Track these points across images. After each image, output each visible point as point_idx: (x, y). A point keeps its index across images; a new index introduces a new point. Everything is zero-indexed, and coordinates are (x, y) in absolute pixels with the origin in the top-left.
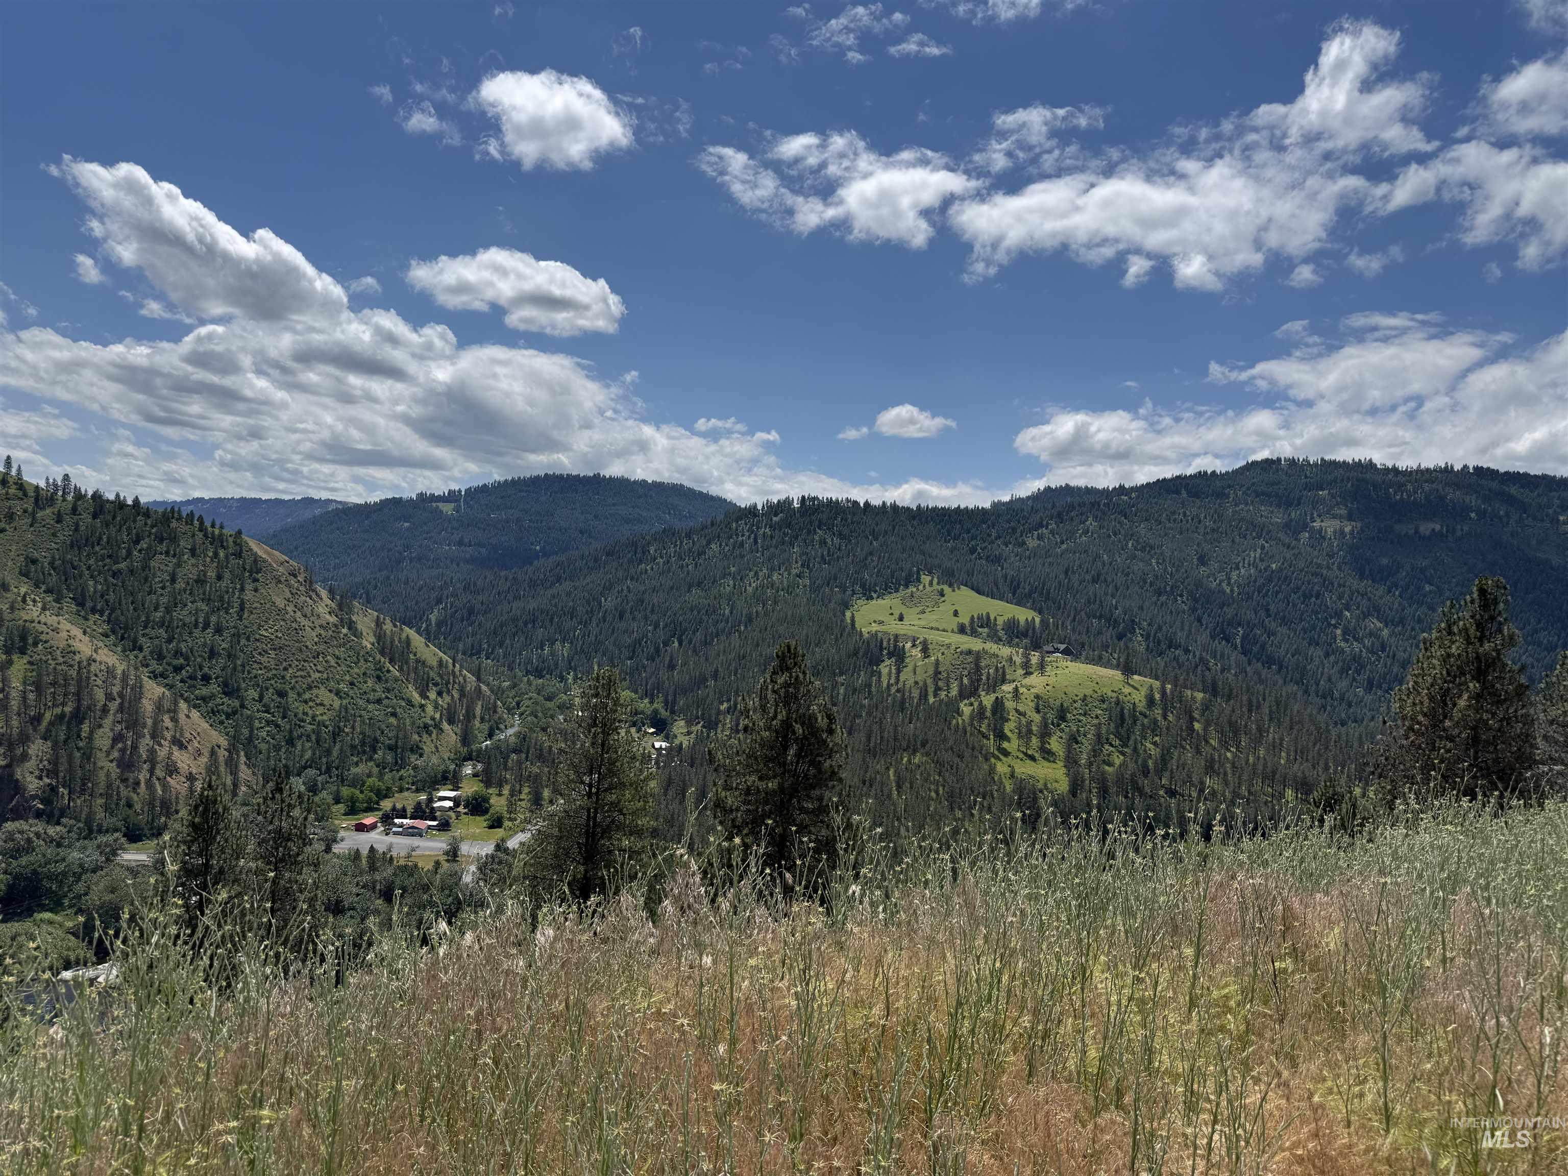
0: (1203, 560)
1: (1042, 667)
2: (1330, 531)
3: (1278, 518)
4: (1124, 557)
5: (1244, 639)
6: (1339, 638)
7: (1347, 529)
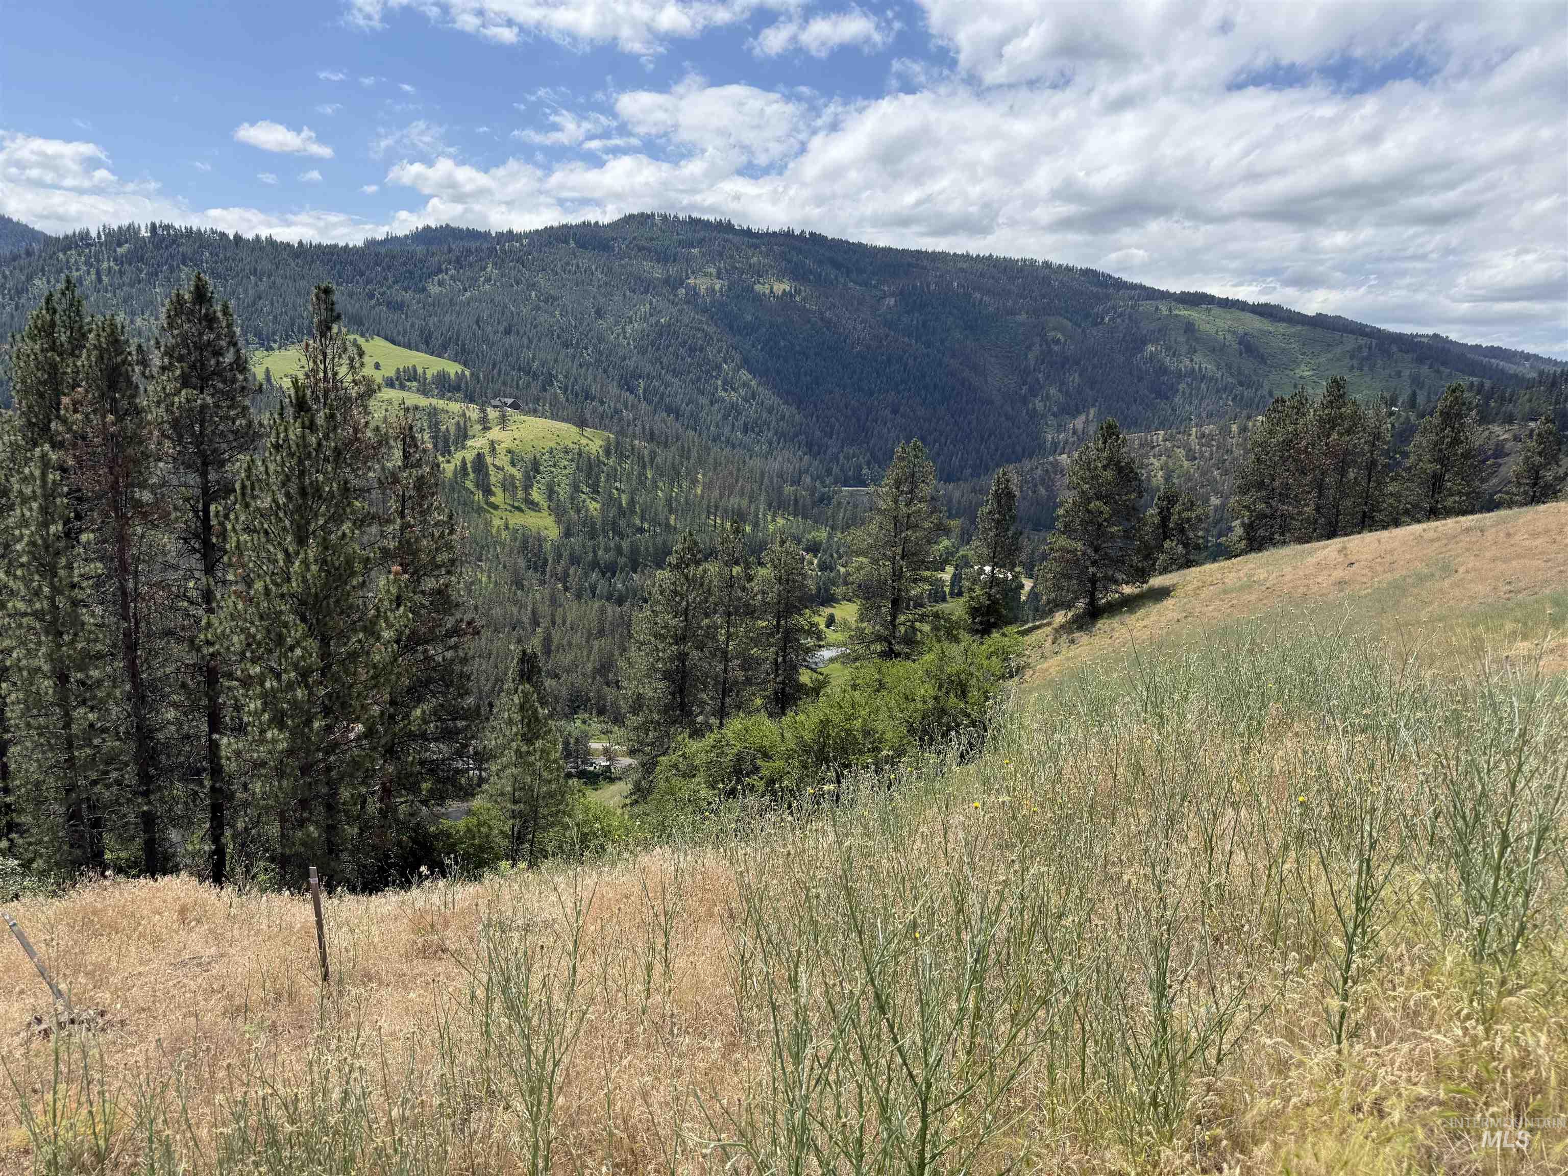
0: (599, 313)
1: (503, 421)
2: (703, 288)
3: (658, 273)
4: (529, 307)
5: (645, 391)
6: (720, 388)
7: (717, 287)
